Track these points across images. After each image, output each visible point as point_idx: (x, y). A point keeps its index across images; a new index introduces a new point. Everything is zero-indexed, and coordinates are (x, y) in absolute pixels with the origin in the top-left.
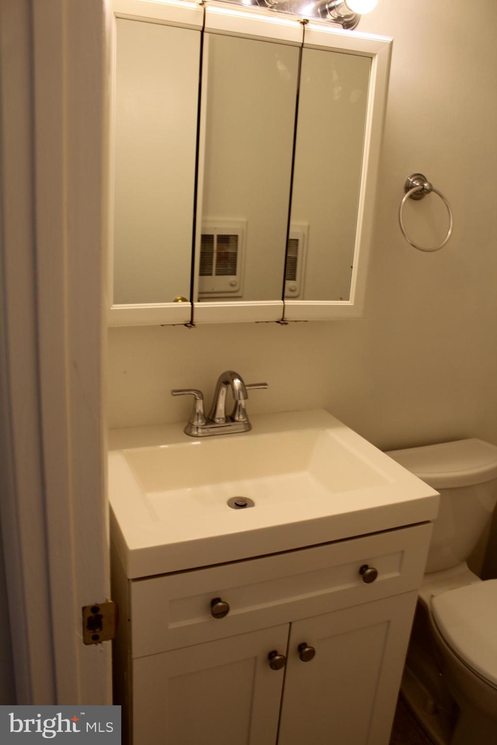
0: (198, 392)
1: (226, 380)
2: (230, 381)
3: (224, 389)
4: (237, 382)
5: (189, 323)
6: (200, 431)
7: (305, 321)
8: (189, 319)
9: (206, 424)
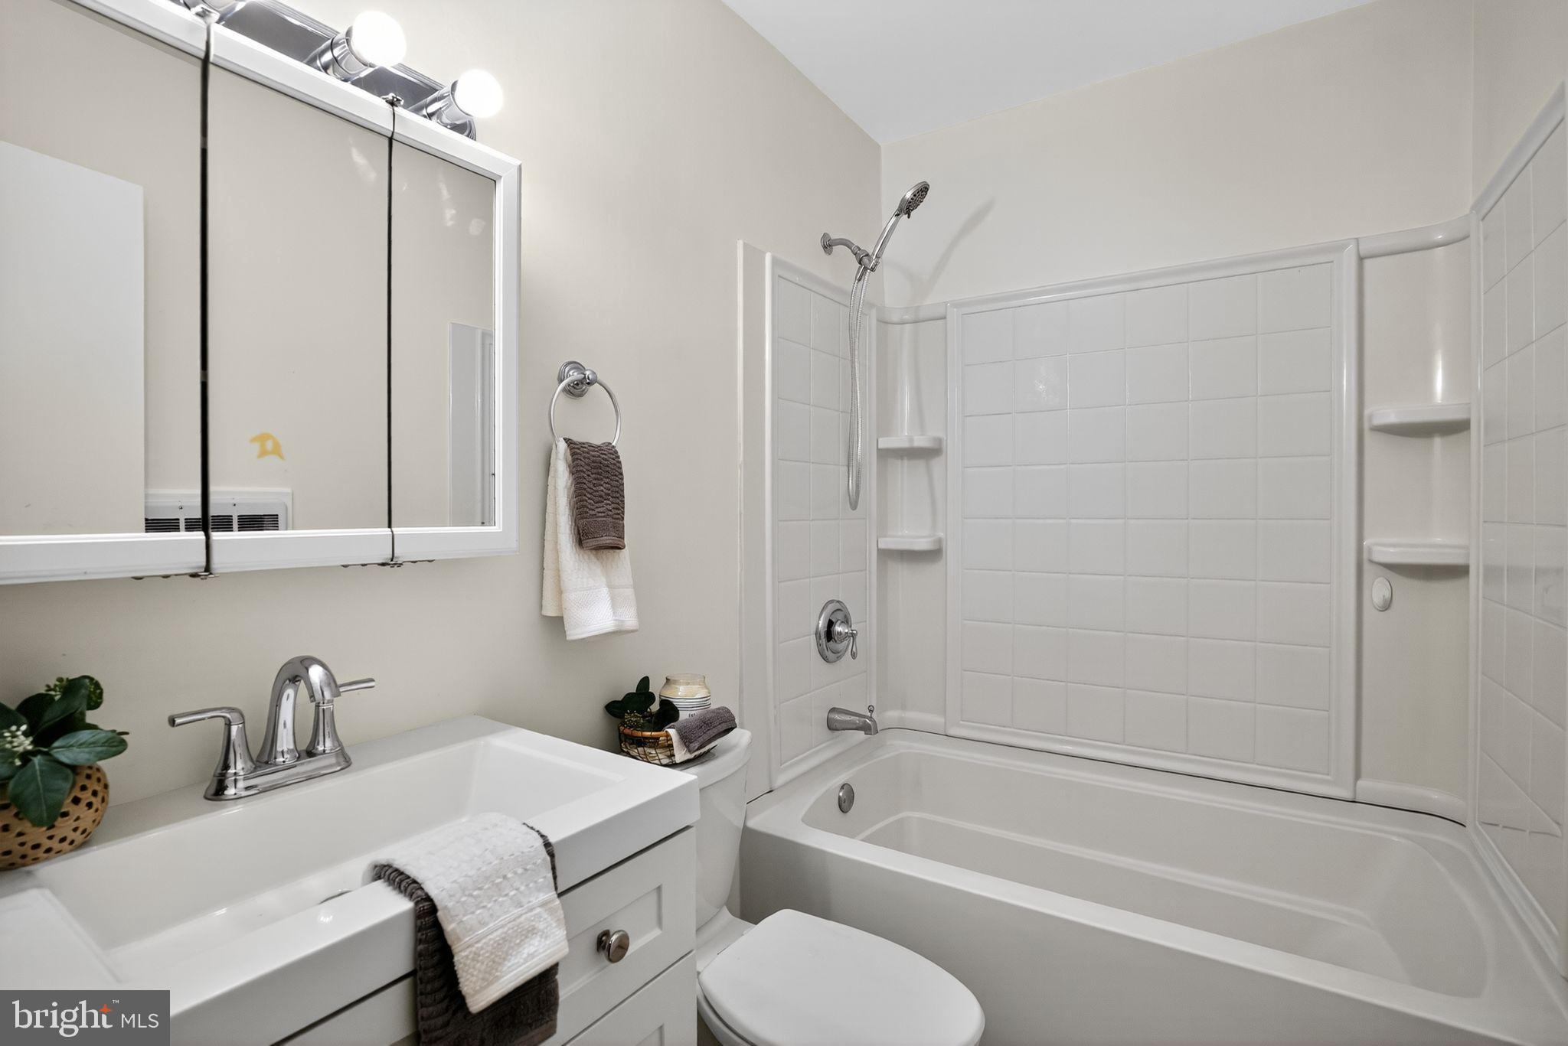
0: (232, 710)
1: (294, 674)
2: (302, 672)
3: (290, 692)
4: (316, 673)
5: (203, 570)
6: (241, 784)
7: (429, 561)
8: (204, 564)
9: (255, 769)
